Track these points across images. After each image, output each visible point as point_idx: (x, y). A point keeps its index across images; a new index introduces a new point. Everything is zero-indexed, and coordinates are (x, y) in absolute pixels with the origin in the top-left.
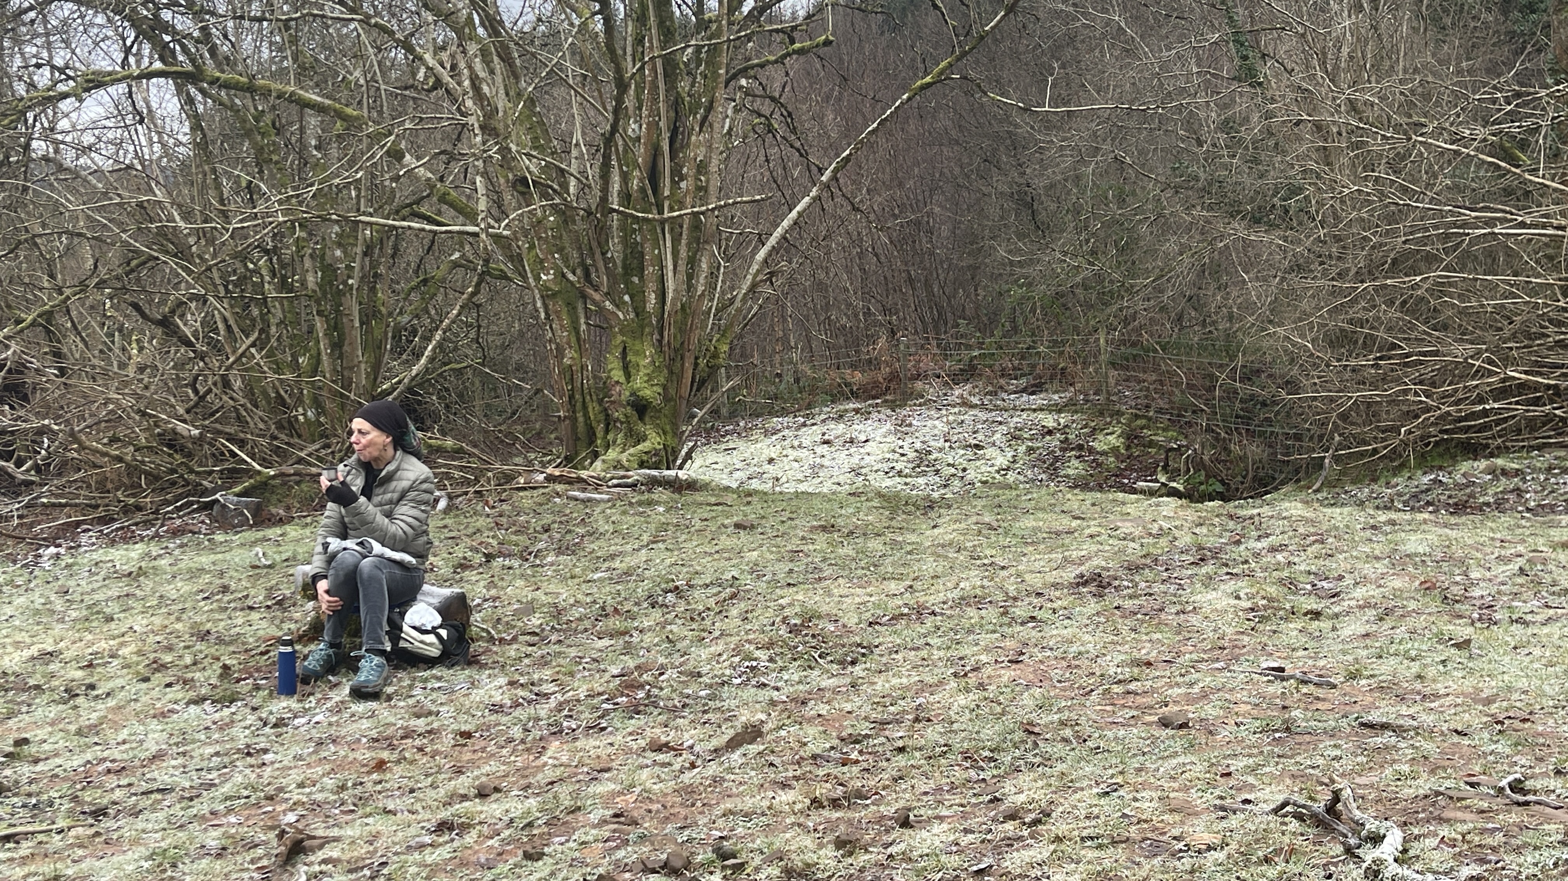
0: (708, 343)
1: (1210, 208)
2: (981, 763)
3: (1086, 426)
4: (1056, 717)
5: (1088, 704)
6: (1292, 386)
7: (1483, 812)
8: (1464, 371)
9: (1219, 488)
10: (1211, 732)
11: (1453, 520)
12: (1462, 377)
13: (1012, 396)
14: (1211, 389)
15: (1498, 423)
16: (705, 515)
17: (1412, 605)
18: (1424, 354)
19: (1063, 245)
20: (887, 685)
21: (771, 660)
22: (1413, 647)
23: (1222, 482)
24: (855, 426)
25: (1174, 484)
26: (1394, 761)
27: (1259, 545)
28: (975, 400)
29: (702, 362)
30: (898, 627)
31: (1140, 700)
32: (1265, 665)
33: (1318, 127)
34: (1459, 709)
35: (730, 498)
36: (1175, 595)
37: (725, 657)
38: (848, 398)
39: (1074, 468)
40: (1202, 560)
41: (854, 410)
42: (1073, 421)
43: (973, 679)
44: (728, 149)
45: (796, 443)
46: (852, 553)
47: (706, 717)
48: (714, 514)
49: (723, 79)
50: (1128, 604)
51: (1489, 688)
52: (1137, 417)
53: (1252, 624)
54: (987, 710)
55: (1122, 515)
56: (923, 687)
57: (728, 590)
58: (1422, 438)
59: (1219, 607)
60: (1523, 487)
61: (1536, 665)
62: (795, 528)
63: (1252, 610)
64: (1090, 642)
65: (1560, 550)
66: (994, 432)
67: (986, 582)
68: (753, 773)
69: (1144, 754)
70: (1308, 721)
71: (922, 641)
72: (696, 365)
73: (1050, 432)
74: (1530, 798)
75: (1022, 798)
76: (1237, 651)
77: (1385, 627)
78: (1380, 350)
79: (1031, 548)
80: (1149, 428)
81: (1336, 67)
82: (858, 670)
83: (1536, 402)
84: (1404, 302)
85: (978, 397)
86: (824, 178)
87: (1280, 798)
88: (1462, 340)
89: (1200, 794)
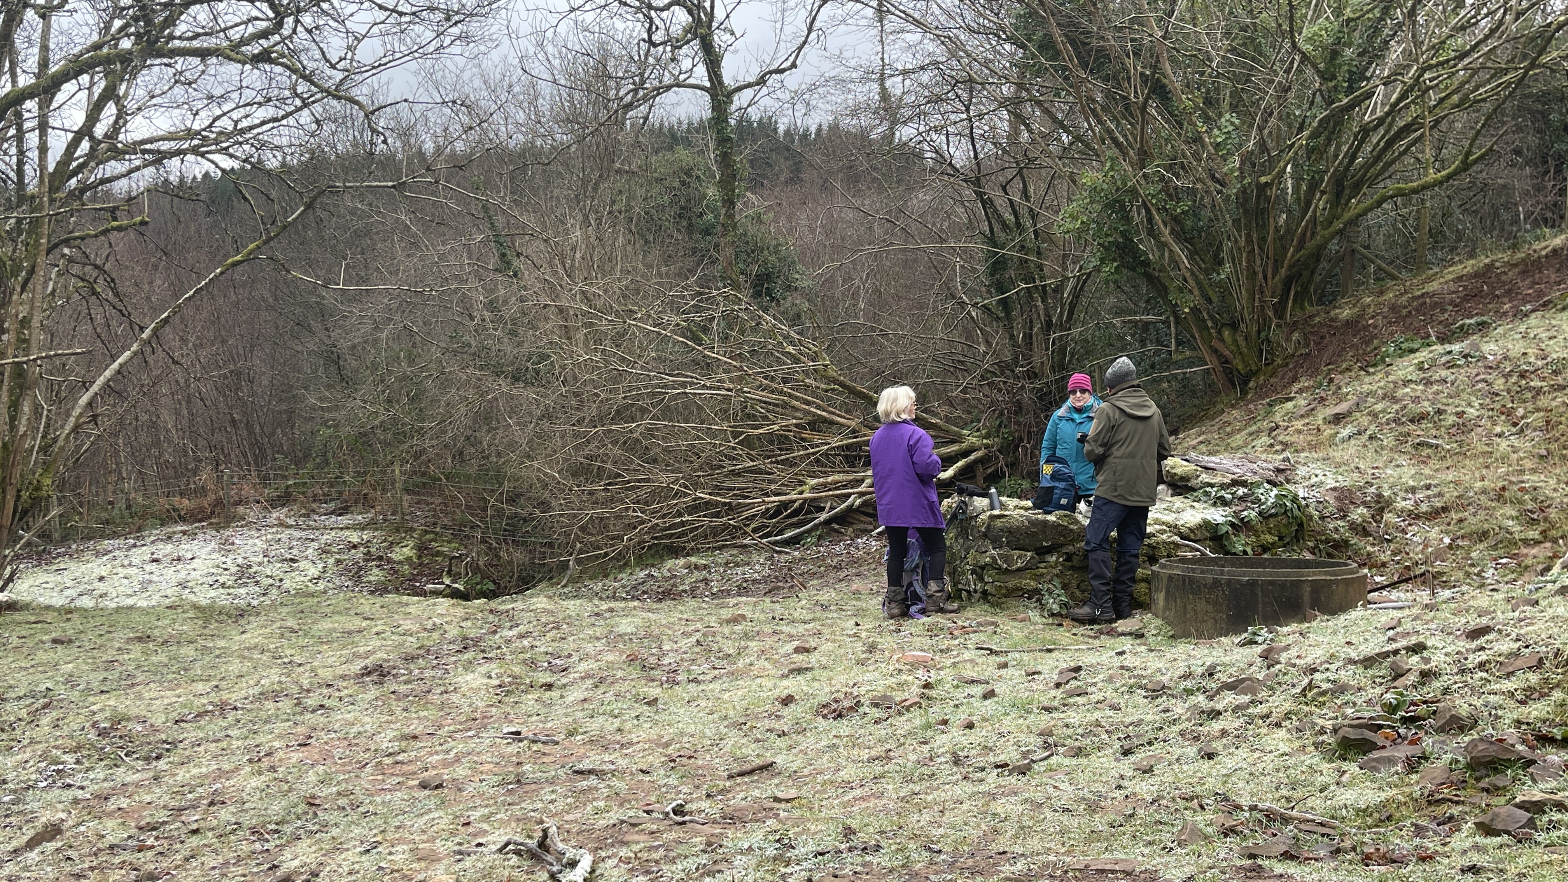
0: (31, 477)
1: (481, 368)
2: (266, 836)
3: (385, 541)
4: (335, 789)
5: (363, 775)
6: (544, 505)
7: (653, 833)
8: (666, 493)
9: (492, 587)
10: (460, 790)
11: (655, 606)
12: (666, 498)
13: (323, 518)
14: (485, 509)
15: (692, 530)
16: (24, 633)
17: (620, 674)
18: (639, 481)
19: (364, 395)
20: (187, 775)
21: (78, 762)
22: (616, 707)
23: (494, 582)
24: (183, 546)
25: (456, 586)
26: (594, 799)
27: (511, 633)
28: (291, 522)
29: (25, 495)
30: (202, 722)
31: (405, 768)
32: (505, 731)
33: (561, 310)
34: (646, 753)
35: (50, 617)
36: (441, 679)
37: (31, 763)
38: (176, 522)
39: (375, 575)
40: (465, 648)
41: (182, 532)
42: (374, 537)
43: (266, 763)
44: (51, 307)
45: (126, 562)
46: (166, 660)
47: (8, 820)
48: (32, 632)
49: (44, 248)
50: (403, 689)
51: (668, 733)
52: (426, 532)
53: (499, 697)
54: (276, 789)
55: (405, 614)
56: (222, 774)
57: (41, 701)
58: (639, 543)
59: (474, 686)
60: (709, 577)
61: (701, 715)
62: (112, 640)
63: (500, 686)
64: (369, 723)
65: (724, 625)
66: (307, 548)
67: (283, 679)
68: (49, 869)
69: (405, 812)
70: (534, 772)
71: (223, 734)
72: (18, 497)
73: (355, 547)
74: (687, 818)
75: (296, 863)
76: (486, 720)
77: (600, 692)
78: (609, 477)
79: (326, 647)
80: (436, 541)
81: (573, 266)
82: (162, 764)
83: (717, 515)
84: (625, 443)
85: (293, 519)
86: (144, 336)
87: (505, 839)
88: (667, 471)
89: (443, 843)
